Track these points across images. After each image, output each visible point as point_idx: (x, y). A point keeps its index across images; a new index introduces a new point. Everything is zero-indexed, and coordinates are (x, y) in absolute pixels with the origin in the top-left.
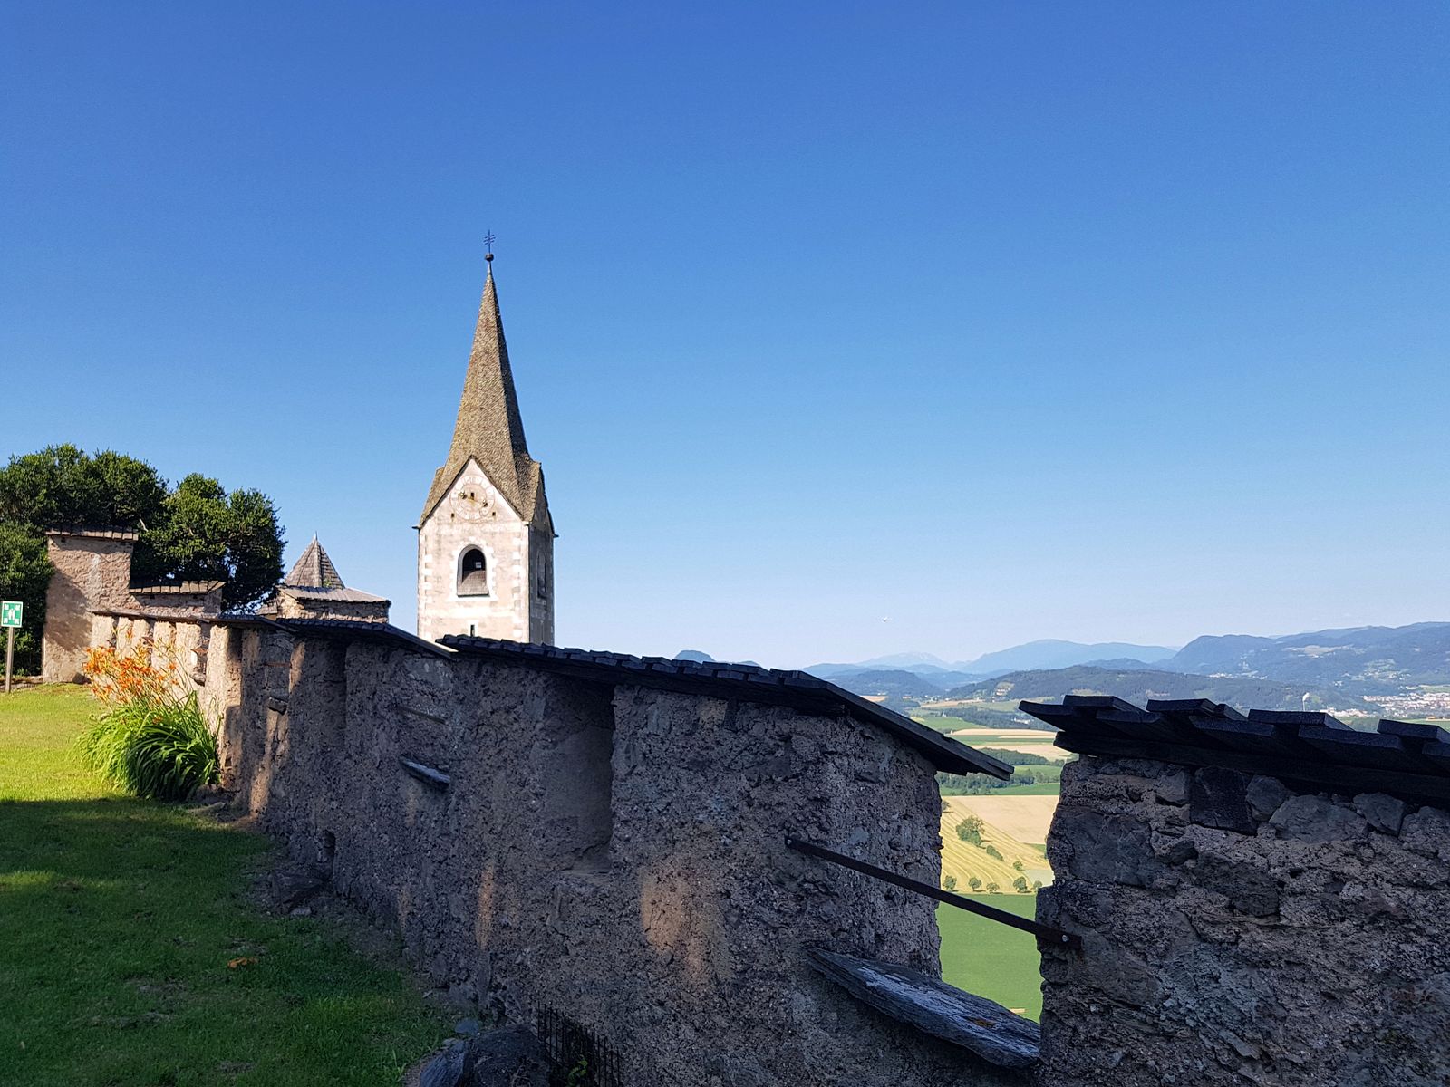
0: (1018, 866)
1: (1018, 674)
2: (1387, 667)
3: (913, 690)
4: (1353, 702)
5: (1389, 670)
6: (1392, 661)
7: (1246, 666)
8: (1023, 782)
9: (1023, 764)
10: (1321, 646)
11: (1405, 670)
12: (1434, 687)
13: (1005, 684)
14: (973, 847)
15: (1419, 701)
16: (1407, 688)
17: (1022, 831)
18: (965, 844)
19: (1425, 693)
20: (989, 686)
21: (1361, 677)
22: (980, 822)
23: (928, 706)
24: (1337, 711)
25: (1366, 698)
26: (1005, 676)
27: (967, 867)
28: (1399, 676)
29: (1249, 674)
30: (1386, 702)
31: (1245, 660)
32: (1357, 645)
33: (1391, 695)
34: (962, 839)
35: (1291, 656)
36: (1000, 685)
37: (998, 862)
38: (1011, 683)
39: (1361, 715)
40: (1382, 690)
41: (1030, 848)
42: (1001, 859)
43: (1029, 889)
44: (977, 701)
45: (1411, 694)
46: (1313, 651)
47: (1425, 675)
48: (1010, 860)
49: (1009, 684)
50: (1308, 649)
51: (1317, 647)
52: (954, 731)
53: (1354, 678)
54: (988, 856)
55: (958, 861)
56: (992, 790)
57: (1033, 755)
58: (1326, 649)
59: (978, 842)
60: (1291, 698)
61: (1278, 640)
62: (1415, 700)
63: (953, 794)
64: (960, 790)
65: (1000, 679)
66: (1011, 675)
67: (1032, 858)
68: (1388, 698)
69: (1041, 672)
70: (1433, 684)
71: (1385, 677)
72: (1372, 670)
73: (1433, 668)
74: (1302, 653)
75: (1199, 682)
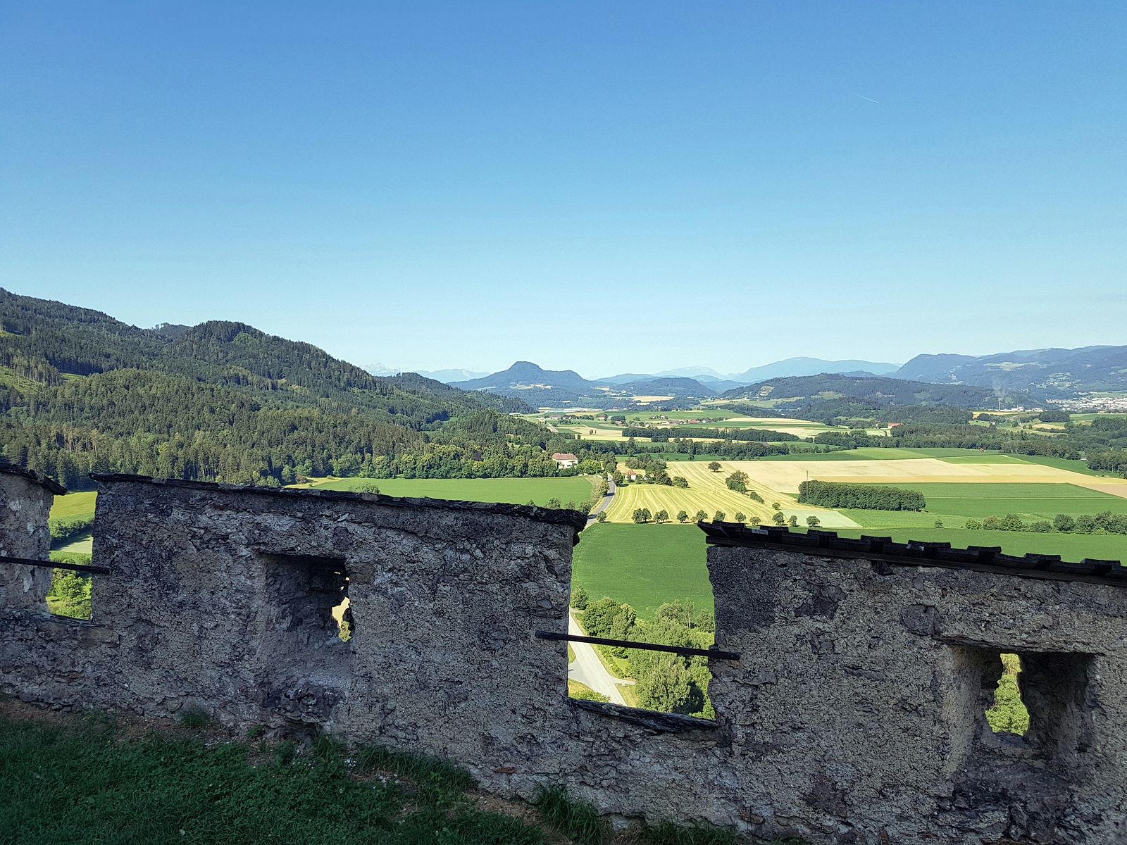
0: (776, 506)
1: (777, 380)
2: (1064, 378)
3: (695, 392)
4: (1038, 403)
5: (1066, 380)
6: (1068, 374)
7: (954, 377)
8: (780, 452)
9: (780, 441)
10: (1013, 363)
11: (1079, 381)
12: (1100, 393)
13: (766, 387)
14: (739, 494)
15: (1088, 404)
16: (1080, 393)
17: (779, 484)
18: (733, 492)
19: (1093, 397)
20: (754, 389)
21: (1043, 386)
22: (746, 476)
23: (706, 404)
24: (1028, 408)
25: (1049, 399)
26: (767, 381)
27: (733, 507)
28: (1072, 386)
29: (958, 383)
31: (953, 373)
32: (1042, 362)
33: (1067, 399)
34: (731, 489)
35: (990, 370)
36: (763, 388)
37: (760, 504)
38: (772, 386)
39: (1047, 411)
40: (1060, 395)
41: (787, 496)
42: (762, 502)
43: (785, 522)
44: (745, 400)
45: (1083, 398)
46: (1007, 366)
47: (1092, 385)
48: (769, 503)
49: (769, 387)
50: (1003, 365)
51: (1010, 363)
52: (727, 419)
53: (1038, 386)
54: (752, 501)
55: (726, 503)
56: (755, 458)
57: (789, 434)
58: (1017, 365)
59: (744, 491)
60: (989, 400)
62: (1086, 403)
63: (724, 460)
64: (729, 457)
65: (763, 383)
66: (772, 380)
67: (788, 502)
68: (1064, 401)
69: (796, 378)
70: (1101, 391)
71: (1063, 386)
72: (1052, 380)
73: (1101, 379)
74: (998, 367)
75: (919, 387)
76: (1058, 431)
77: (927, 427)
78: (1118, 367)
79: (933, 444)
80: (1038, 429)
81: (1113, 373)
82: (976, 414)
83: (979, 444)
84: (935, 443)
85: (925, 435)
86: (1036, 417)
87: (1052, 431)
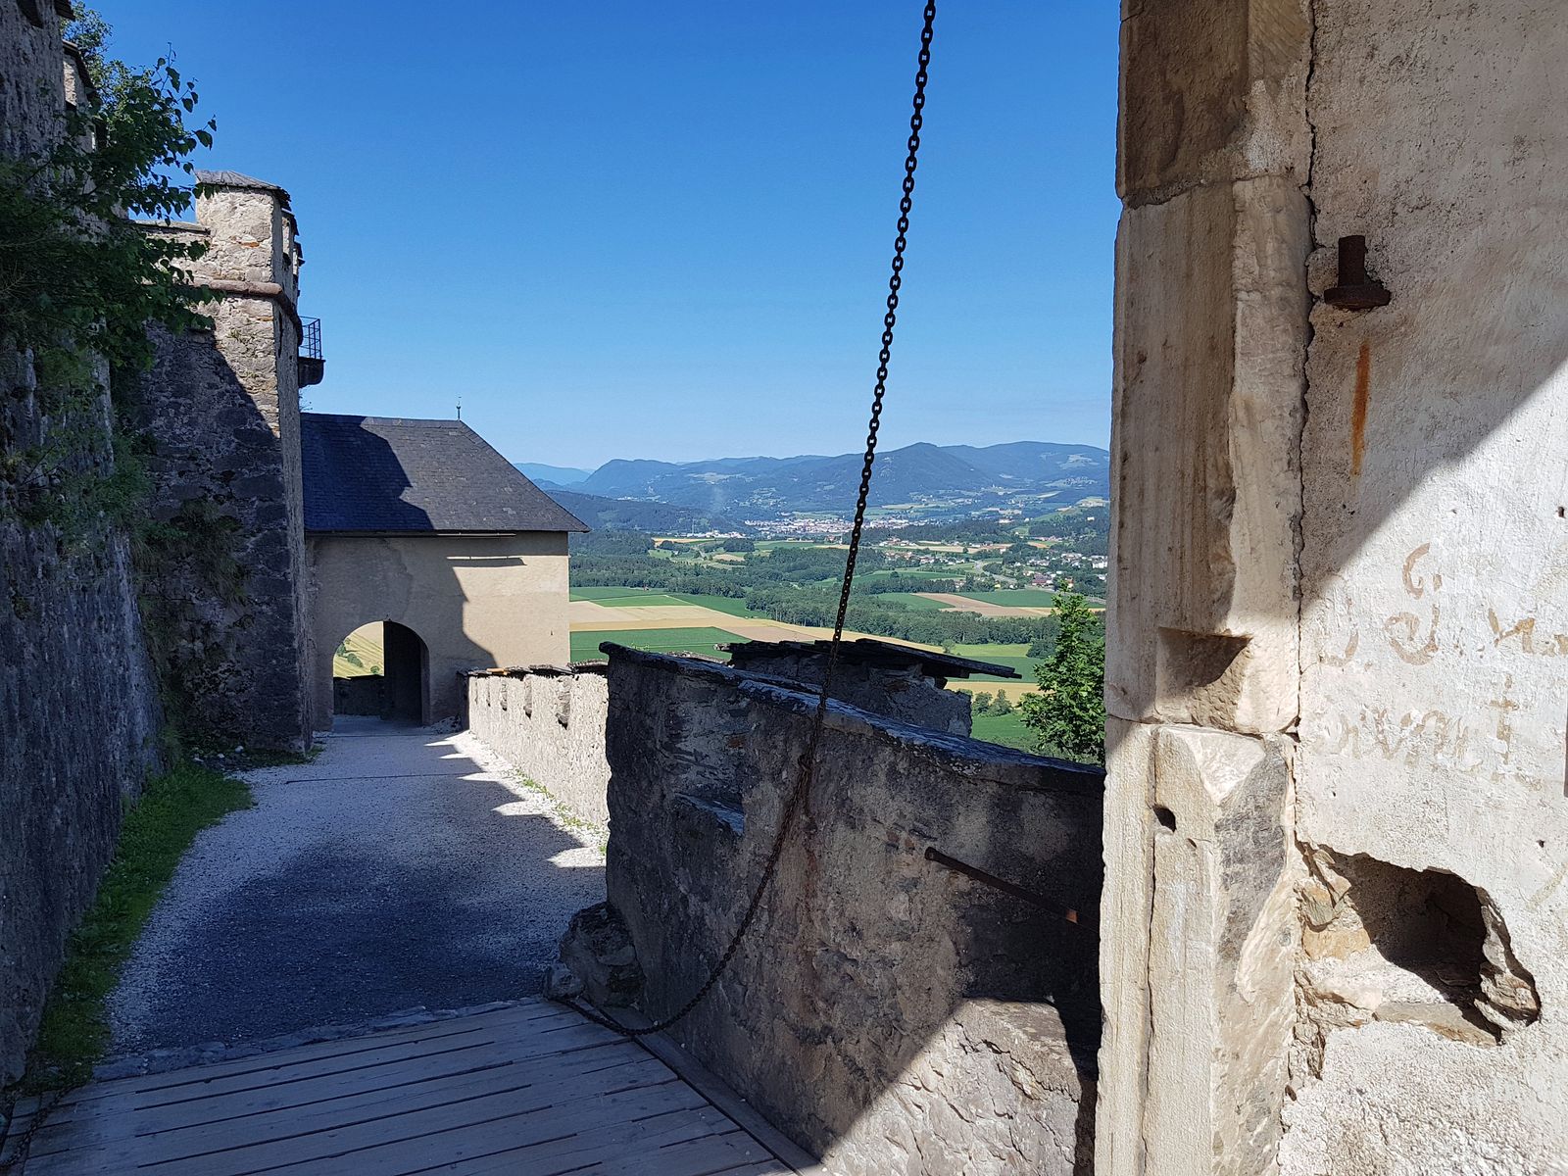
2: (769, 495)
4: (735, 525)
5: (771, 497)
6: (774, 489)
7: (651, 490)
10: (718, 474)
11: (784, 498)
12: (800, 512)
15: (789, 526)
16: (783, 514)
21: (746, 504)
24: (721, 533)
25: (748, 523)
28: (776, 504)
29: (653, 499)
30: (763, 526)
31: (650, 485)
32: (748, 474)
35: (692, 482)
39: (739, 537)
46: (710, 478)
47: (797, 503)
50: (706, 476)
51: (715, 474)
53: (741, 504)
58: (722, 477)
60: (681, 522)
61: (681, 467)
62: (787, 525)
71: (767, 504)
72: (756, 497)
73: (806, 497)
74: (702, 479)
75: (603, 504)
76: (737, 563)
77: (594, 561)
78: (825, 483)
79: (596, 582)
80: (718, 561)
81: (818, 490)
82: (659, 541)
83: (646, 581)
84: (598, 581)
85: (588, 571)
86: (721, 546)
87: (731, 563)
